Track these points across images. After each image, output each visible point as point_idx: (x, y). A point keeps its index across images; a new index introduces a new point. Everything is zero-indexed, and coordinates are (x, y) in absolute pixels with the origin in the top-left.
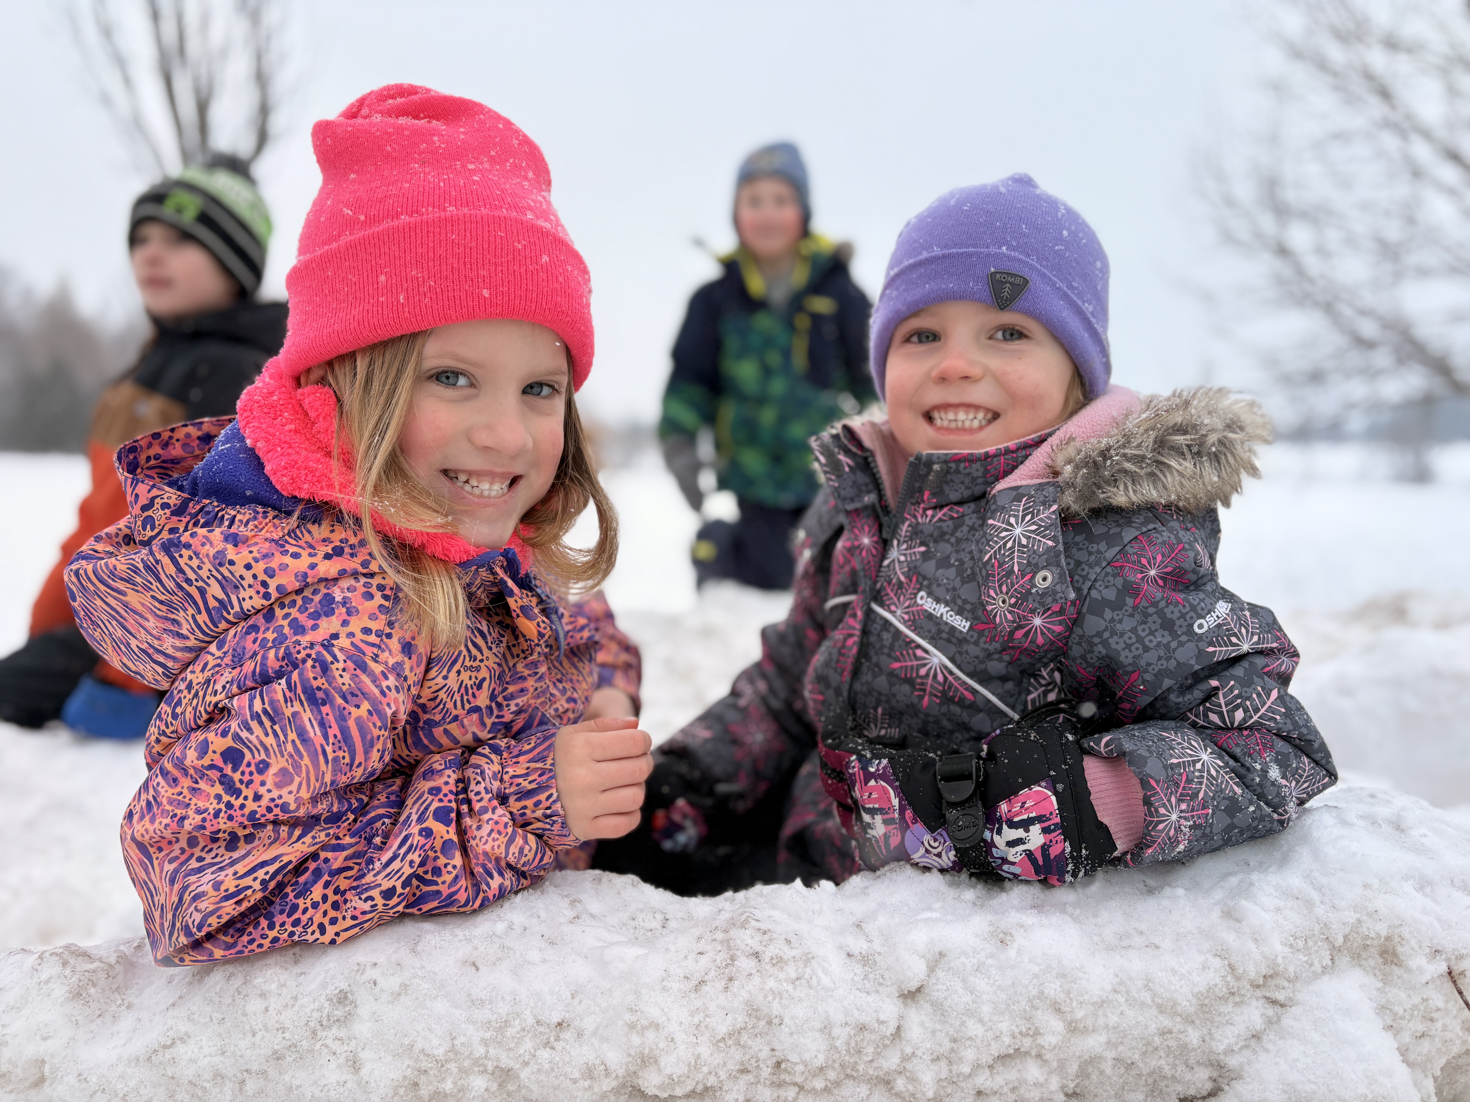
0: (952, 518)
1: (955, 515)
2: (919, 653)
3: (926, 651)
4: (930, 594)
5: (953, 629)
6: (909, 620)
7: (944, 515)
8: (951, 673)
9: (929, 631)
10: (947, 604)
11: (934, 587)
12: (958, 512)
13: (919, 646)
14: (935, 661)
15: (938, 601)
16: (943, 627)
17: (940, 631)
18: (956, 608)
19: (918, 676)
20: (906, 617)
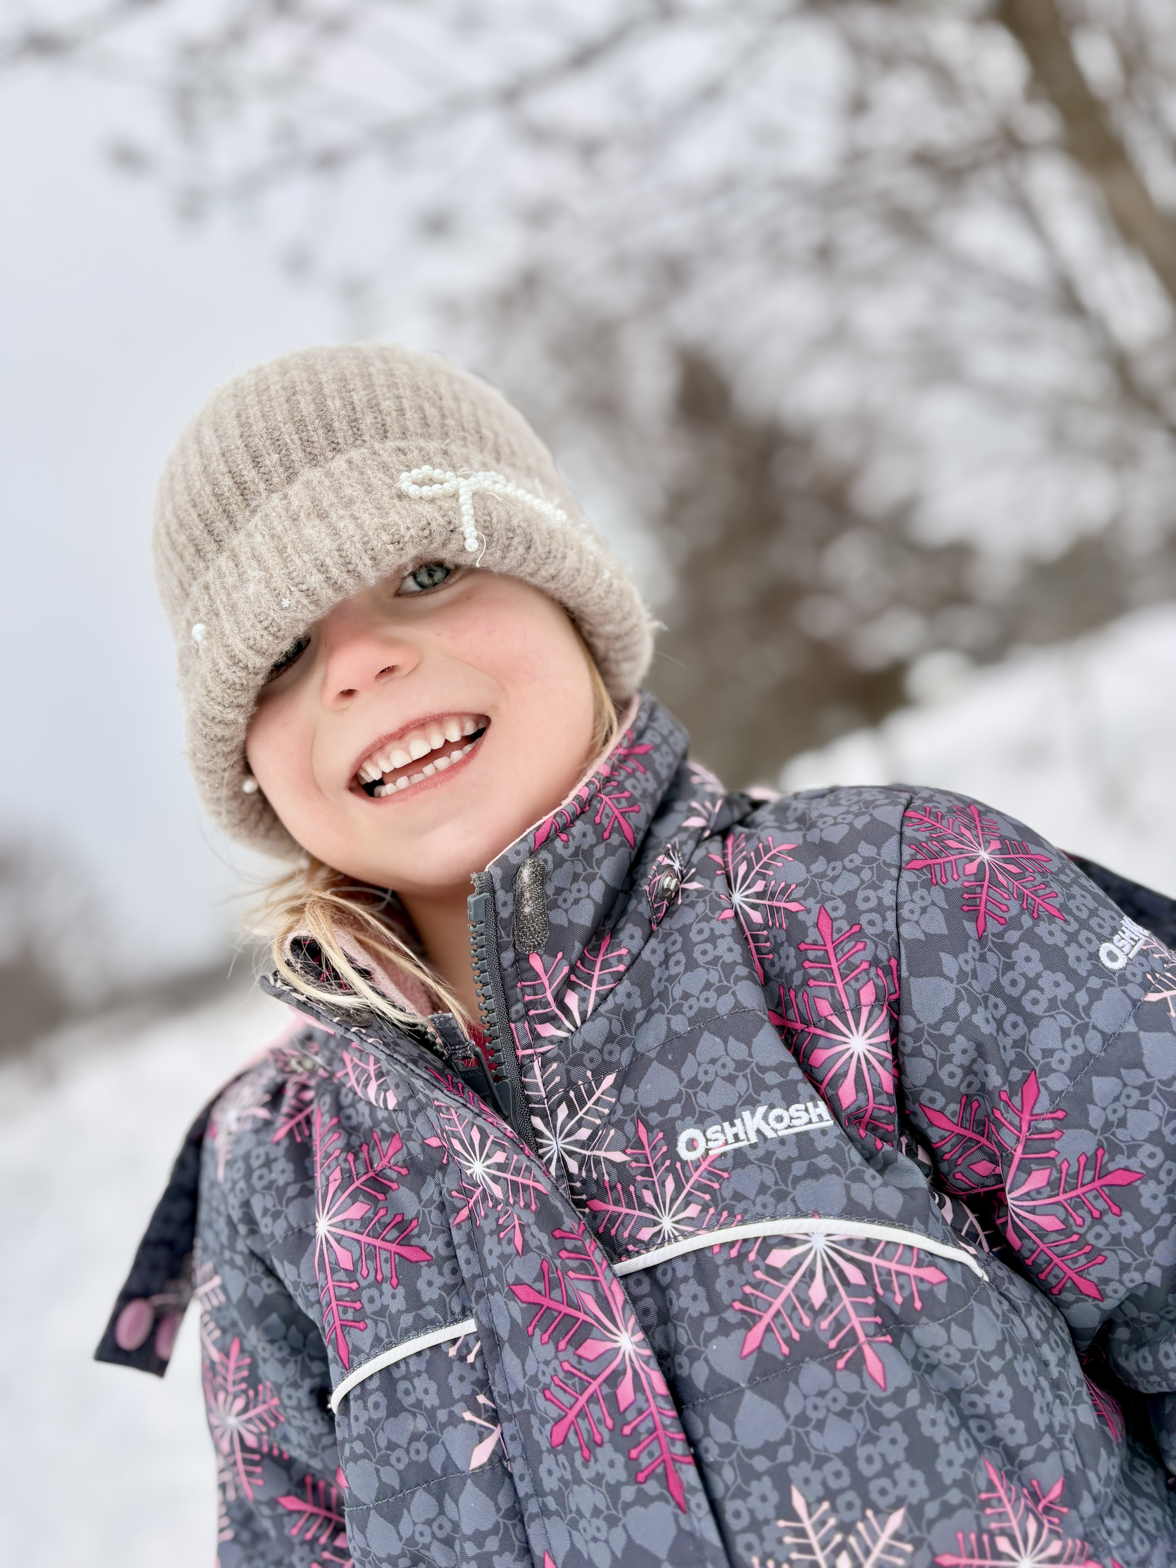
0: (619, 978)
1: (622, 968)
2: (779, 1258)
3: (788, 1242)
4: (702, 1120)
5: (804, 1140)
6: (705, 1208)
7: (601, 982)
8: (869, 1245)
9: (763, 1189)
10: (751, 1103)
11: (703, 1099)
12: (620, 959)
13: (767, 1244)
14: (820, 1244)
15: (729, 1115)
16: (782, 1154)
17: (784, 1167)
18: (776, 1094)
19: (817, 1313)
20: (693, 1211)
